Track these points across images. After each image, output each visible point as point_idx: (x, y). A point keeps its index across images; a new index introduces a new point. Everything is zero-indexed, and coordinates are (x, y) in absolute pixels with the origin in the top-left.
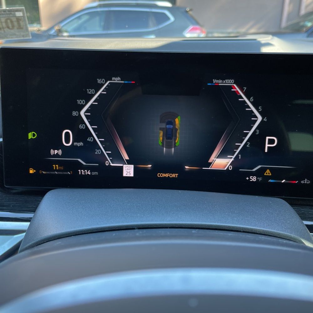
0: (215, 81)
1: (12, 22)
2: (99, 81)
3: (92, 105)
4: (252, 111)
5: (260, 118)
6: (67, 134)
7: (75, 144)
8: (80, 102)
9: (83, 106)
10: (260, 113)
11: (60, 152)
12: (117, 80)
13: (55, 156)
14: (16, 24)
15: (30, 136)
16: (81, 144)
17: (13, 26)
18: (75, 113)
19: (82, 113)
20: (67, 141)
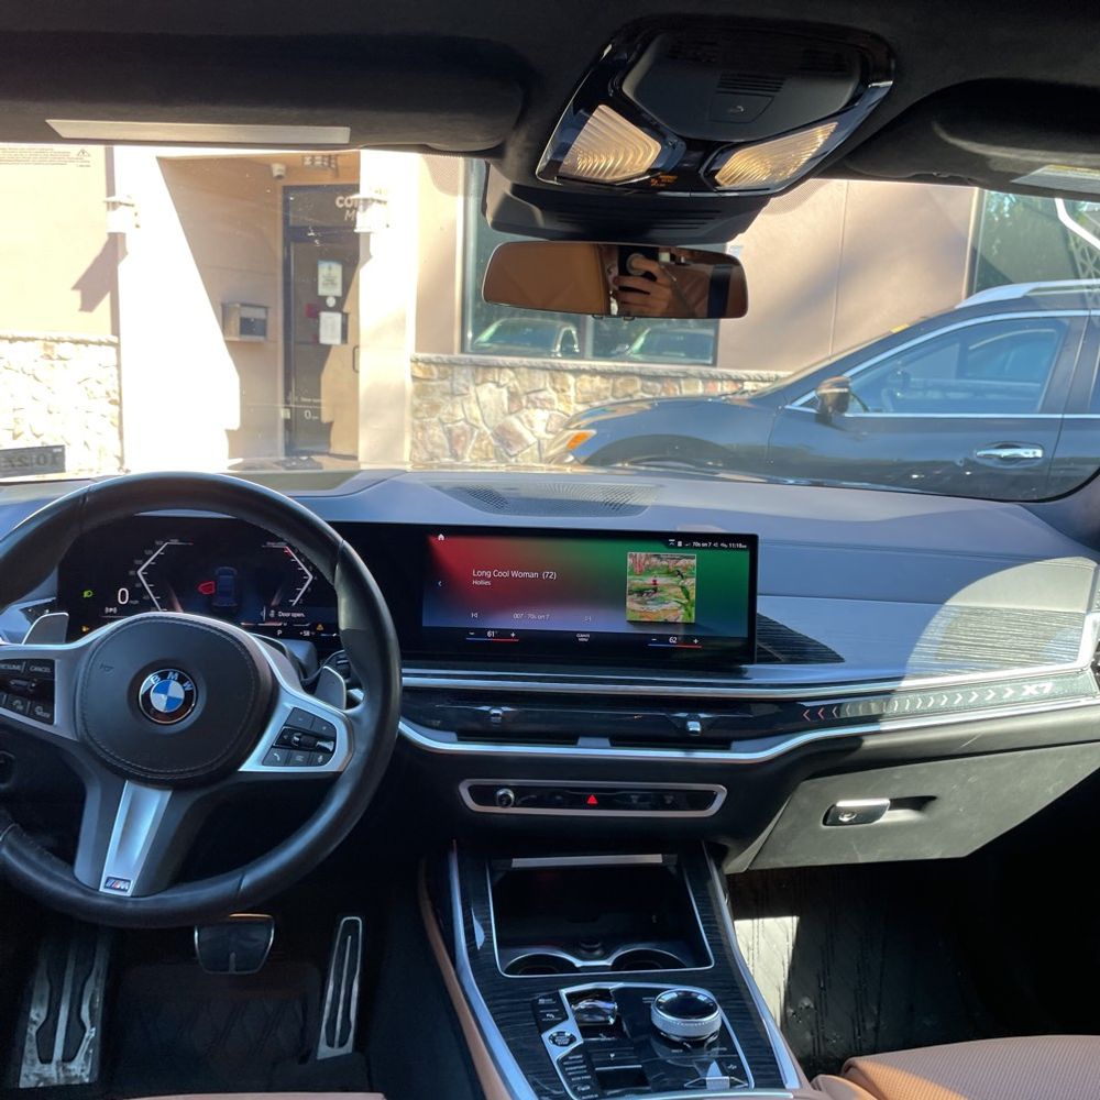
0: (269, 543)
1: (45, 458)
2: (157, 543)
3: (149, 565)
4: (303, 571)
5: (311, 577)
6: (123, 592)
7: (131, 602)
8: (138, 562)
9: (140, 566)
10: (311, 572)
11: (115, 610)
12: (175, 542)
13: (109, 614)
14: (50, 460)
15: (86, 594)
16: (137, 602)
17: (45, 462)
18: (132, 573)
19: (139, 572)
20: (123, 599)
